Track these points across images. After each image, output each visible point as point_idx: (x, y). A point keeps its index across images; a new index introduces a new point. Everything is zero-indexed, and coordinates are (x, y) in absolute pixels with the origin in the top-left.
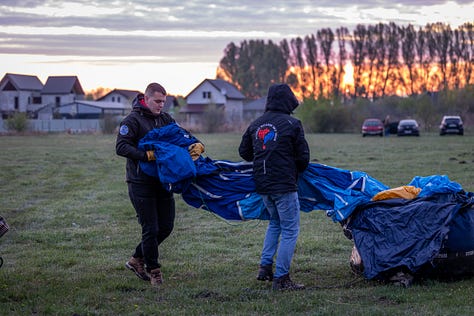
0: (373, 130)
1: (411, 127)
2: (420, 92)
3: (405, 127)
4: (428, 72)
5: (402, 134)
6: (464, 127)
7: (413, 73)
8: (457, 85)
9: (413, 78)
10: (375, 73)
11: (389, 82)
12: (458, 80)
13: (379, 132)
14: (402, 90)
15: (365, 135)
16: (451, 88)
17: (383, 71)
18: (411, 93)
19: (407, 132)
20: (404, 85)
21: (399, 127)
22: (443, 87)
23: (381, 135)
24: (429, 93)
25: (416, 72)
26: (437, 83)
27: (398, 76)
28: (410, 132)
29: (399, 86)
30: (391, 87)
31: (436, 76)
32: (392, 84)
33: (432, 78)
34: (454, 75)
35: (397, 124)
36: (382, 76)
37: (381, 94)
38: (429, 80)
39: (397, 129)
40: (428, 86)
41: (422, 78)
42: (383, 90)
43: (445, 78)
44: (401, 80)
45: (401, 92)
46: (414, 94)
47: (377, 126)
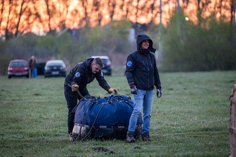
0: (18, 71)
1: (58, 68)
2: (58, 30)
3: (52, 68)
4: (67, 6)
5: (49, 75)
6: (112, 67)
7: (50, 8)
8: (100, 21)
9: (50, 13)
10: (7, 7)
11: (23, 17)
12: (100, 15)
13: (26, 73)
14: (37, 26)
15: (10, 77)
16: (93, 24)
17: (16, 5)
18: (48, 30)
19: (54, 73)
20: (41, 21)
21: (46, 68)
22: (84, 23)
23: (27, 76)
24: (70, 31)
25: (53, 6)
26: (78, 19)
27: (33, 11)
28: (57, 73)
29: (36, 23)
30: (25, 23)
31: (76, 11)
32: (27, 19)
33: (72, 13)
34: (97, 10)
35: (44, 64)
36: (15, 11)
37: (14, 32)
38: (69, 16)
39: (44, 69)
40: (67, 22)
41: (61, 14)
42: (17, 26)
43: (86, 14)
44: (38, 15)
45: (38, 29)
46: (52, 32)
47: (23, 67)
